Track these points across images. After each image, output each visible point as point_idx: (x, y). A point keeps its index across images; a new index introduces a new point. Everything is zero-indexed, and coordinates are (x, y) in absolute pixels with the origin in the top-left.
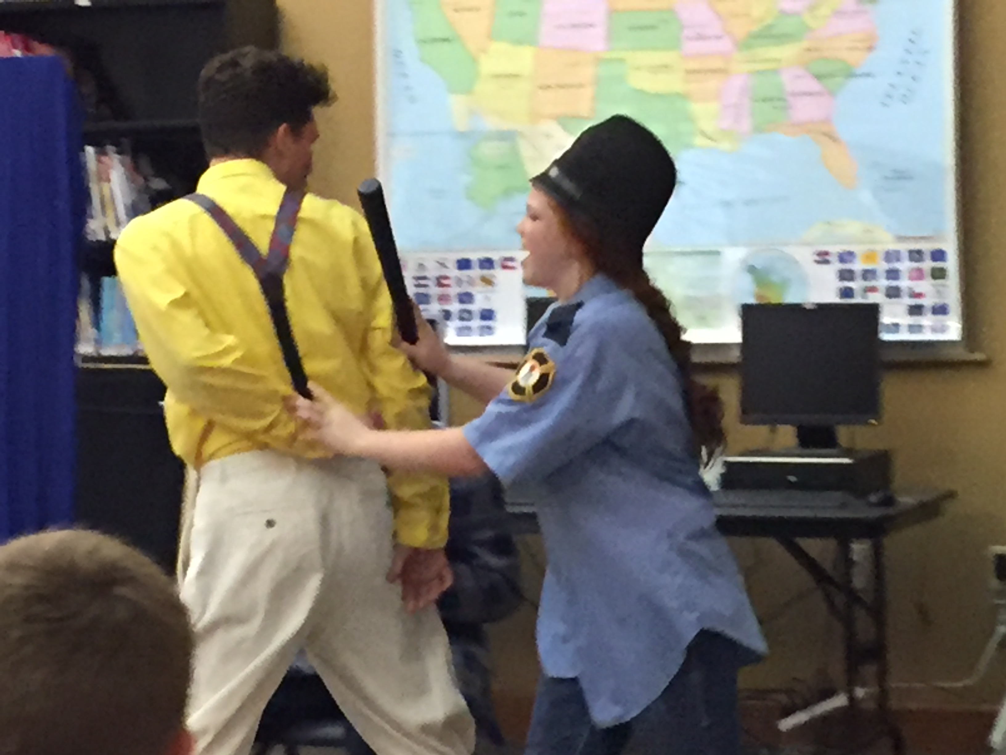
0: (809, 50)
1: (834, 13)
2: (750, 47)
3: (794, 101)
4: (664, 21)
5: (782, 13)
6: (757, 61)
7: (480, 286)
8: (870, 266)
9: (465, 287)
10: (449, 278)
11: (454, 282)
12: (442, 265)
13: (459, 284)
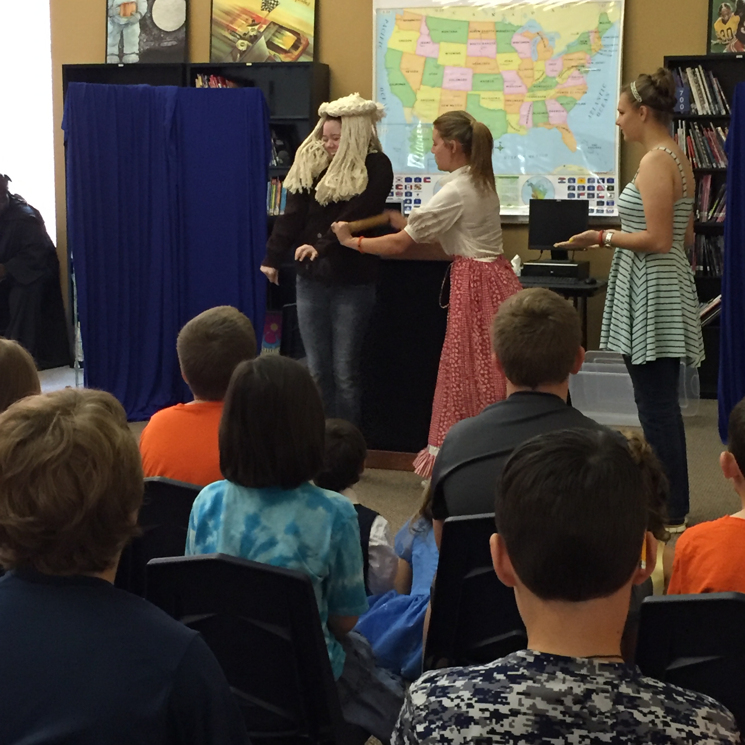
0: (558, 92)
1: (569, 77)
2: (533, 91)
3: (551, 114)
4: (497, 79)
5: (547, 76)
6: (536, 97)
7: (415, 189)
8: (581, 184)
9: (408, 190)
10: (402, 186)
11: (404, 187)
12: (399, 180)
13: (406, 188)
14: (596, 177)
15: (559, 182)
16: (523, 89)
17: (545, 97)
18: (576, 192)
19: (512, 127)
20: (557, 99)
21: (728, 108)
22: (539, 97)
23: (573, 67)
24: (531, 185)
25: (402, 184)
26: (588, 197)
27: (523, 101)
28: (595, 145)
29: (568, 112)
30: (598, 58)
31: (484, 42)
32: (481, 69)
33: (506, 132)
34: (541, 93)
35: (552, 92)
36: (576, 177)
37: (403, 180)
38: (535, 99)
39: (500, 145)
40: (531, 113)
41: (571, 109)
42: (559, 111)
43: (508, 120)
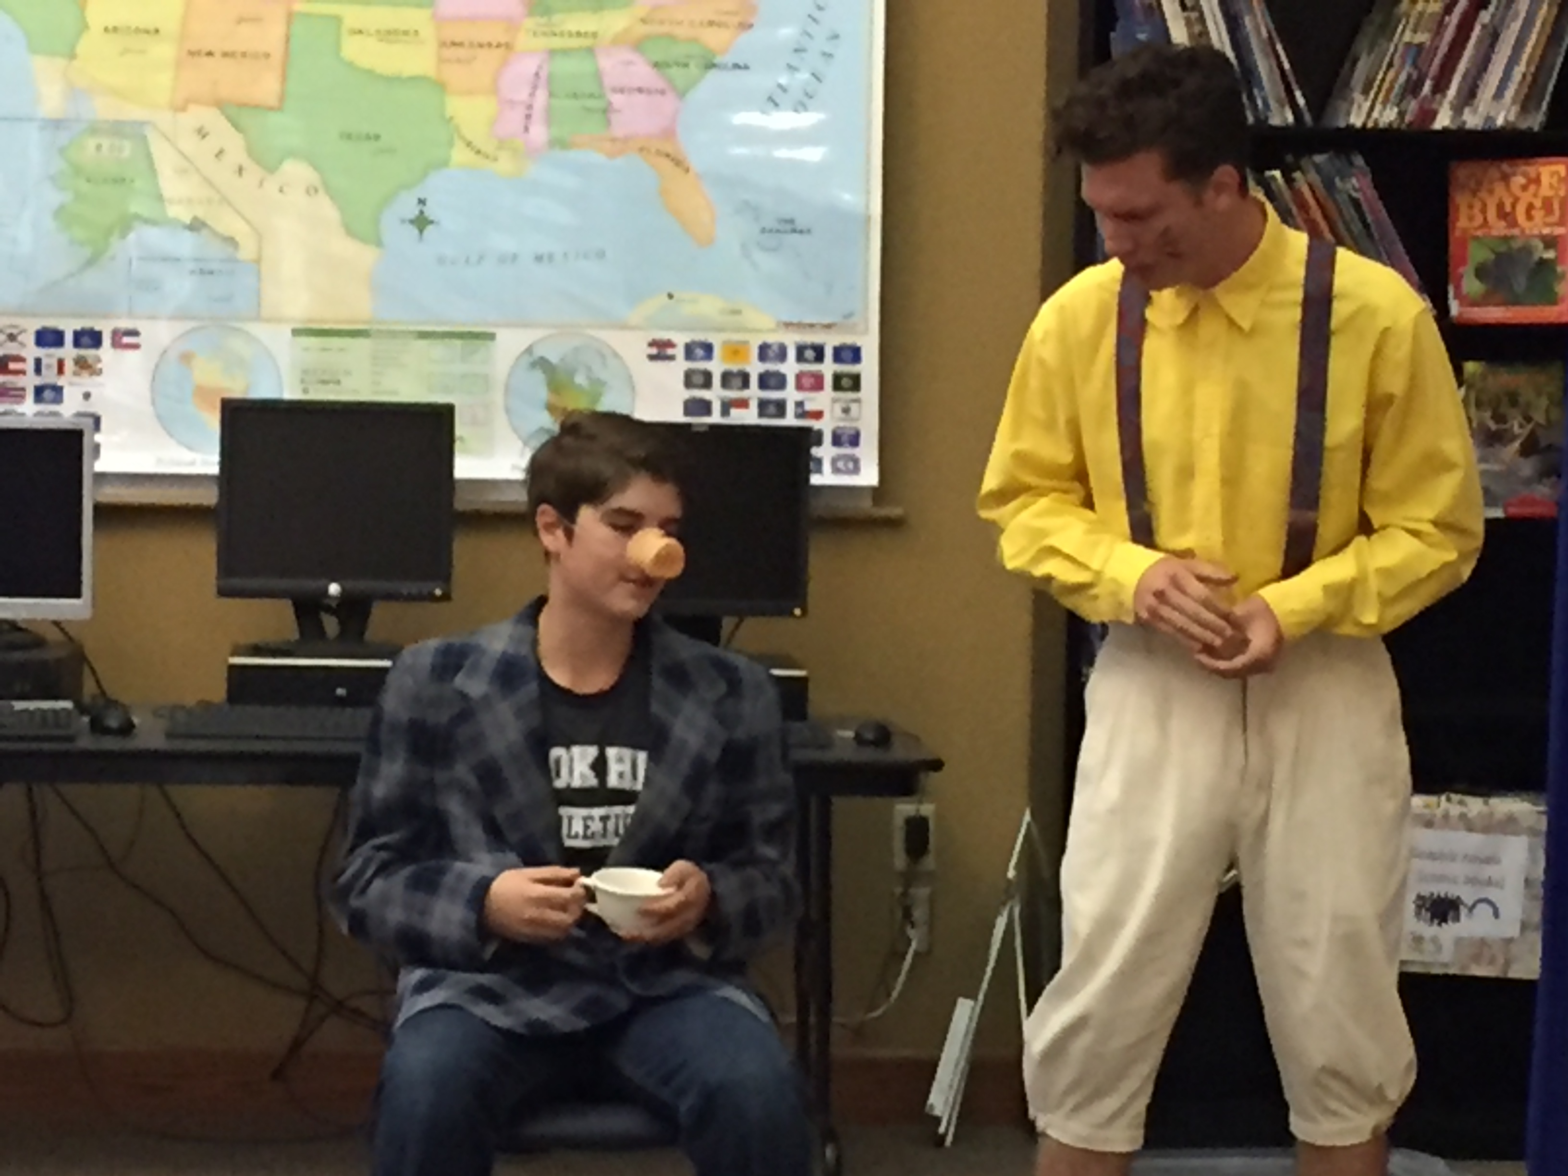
0: (644, 21)
2: (547, 11)
3: (618, 101)
6: (562, 34)
7: (75, 374)
8: (735, 368)
9: (49, 376)
10: (21, 359)
11: (30, 366)
12: (12, 337)
13: (38, 370)
14: (791, 340)
15: (652, 358)
17: (595, 35)
18: (715, 395)
19: (469, 144)
20: (638, 45)
21: (1301, 101)
22: (570, 35)
24: (542, 364)
25: (23, 354)
26: (762, 414)
27: (508, 46)
28: (791, 221)
29: (681, 94)
33: (445, 163)
34: (578, 21)
35: (619, 20)
36: (716, 340)
37: (29, 339)
38: (557, 43)
39: (422, 212)
40: (541, 97)
41: (693, 84)
42: (649, 92)
43: (451, 118)
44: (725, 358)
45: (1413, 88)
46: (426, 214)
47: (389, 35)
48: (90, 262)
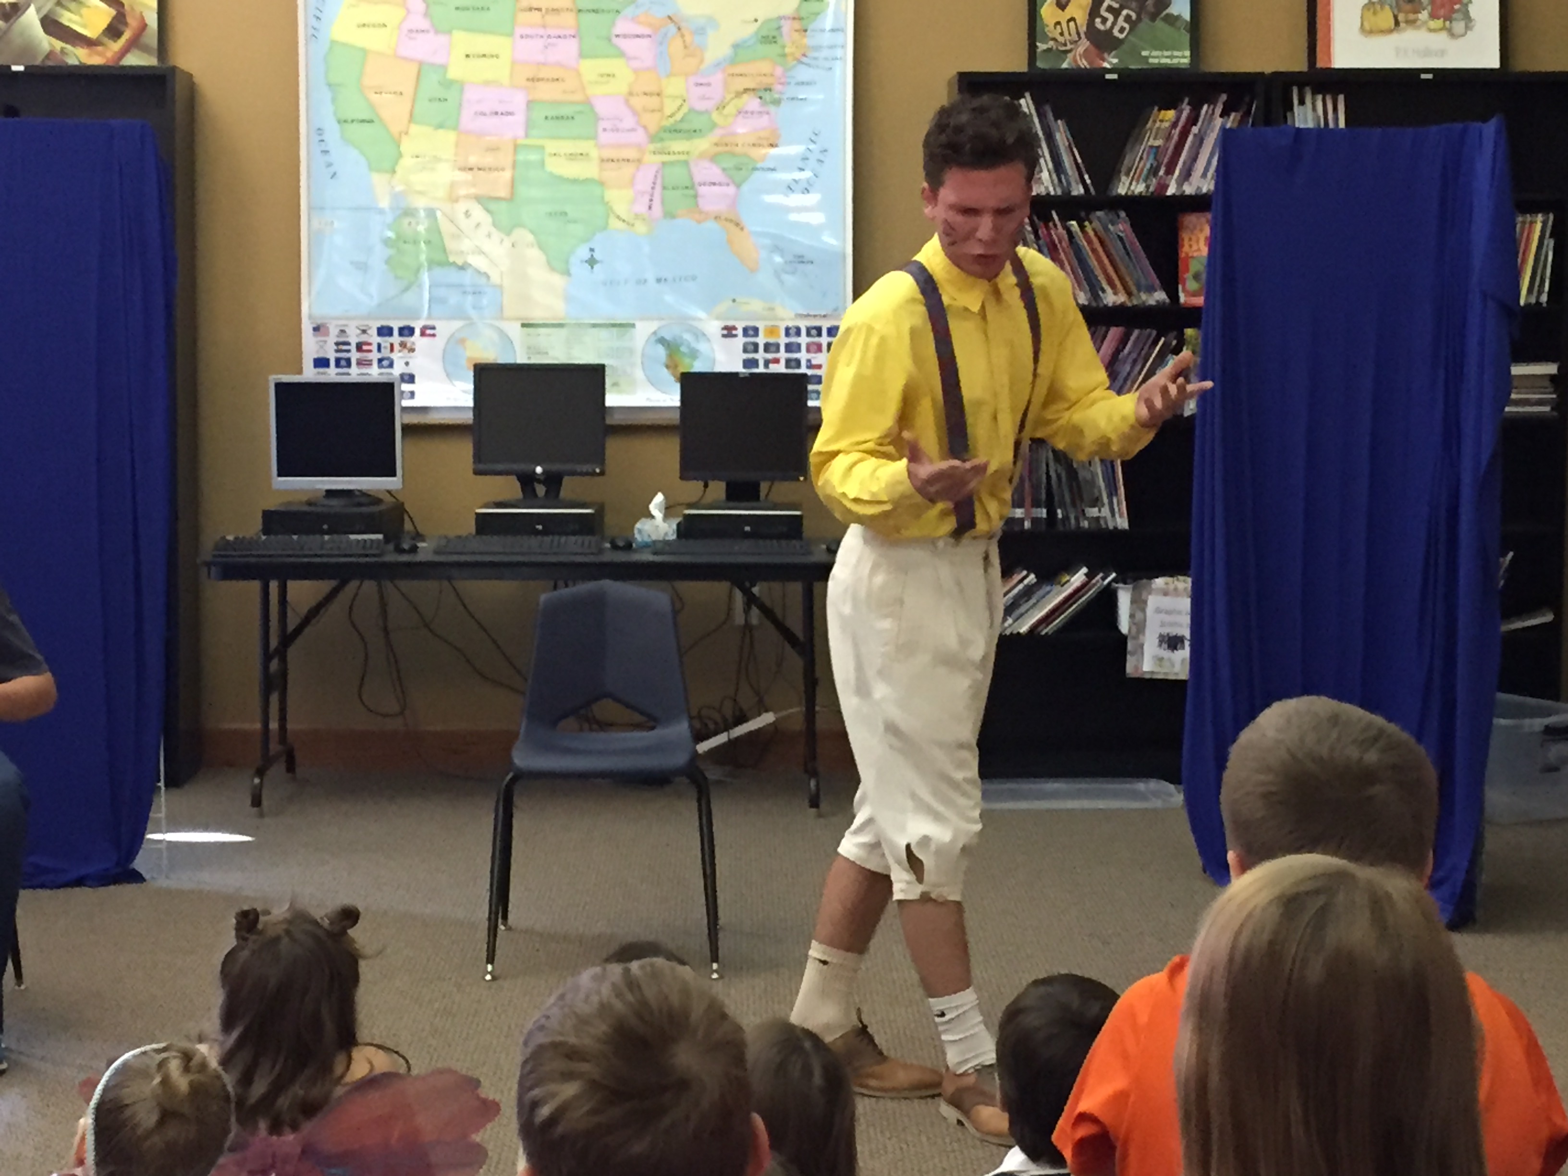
0: (716, 144)
1: (740, 113)
2: (662, 140)
3: (702, 190)
4: (581, 112)
5: (692, 110)
6: (669, 153)
7: (400, 351)
8: (771, 340)
9: (385, 353)
10: (370, 344)
11: (374, 348)
12: (364, 332)
13: (379, 349)
14: (803, 325)
15: (724, 336)
16: (640, 136)
17: (688, 153)
18: (761, 356)
19: (618, 217)
20: (713, 158)
21: (1088, 181)
22: (674, 153)
23: (746, 90)
24: (662, 341)
25: (370, 341)
26: (787, 366)
27: (639, 161)
28: (802, 257)
29: (738, 186)
30: (803, 73)
31: (551, 32)
32: (545, 91)
33: (605, 227)
34: (678, 145)
35: (702, 144)
36: (761, 325)
37: (374, 332)
38: (666, 158)
39: (592, 256)
40: (658, 188)
41: (745, 180)
42: (720, 184)
43: (608, 203)
44: (766, 335)
45: (1154, 171)
46: (595, 256)
47: (572, 157)
48: (407, 289)
